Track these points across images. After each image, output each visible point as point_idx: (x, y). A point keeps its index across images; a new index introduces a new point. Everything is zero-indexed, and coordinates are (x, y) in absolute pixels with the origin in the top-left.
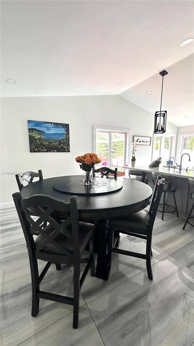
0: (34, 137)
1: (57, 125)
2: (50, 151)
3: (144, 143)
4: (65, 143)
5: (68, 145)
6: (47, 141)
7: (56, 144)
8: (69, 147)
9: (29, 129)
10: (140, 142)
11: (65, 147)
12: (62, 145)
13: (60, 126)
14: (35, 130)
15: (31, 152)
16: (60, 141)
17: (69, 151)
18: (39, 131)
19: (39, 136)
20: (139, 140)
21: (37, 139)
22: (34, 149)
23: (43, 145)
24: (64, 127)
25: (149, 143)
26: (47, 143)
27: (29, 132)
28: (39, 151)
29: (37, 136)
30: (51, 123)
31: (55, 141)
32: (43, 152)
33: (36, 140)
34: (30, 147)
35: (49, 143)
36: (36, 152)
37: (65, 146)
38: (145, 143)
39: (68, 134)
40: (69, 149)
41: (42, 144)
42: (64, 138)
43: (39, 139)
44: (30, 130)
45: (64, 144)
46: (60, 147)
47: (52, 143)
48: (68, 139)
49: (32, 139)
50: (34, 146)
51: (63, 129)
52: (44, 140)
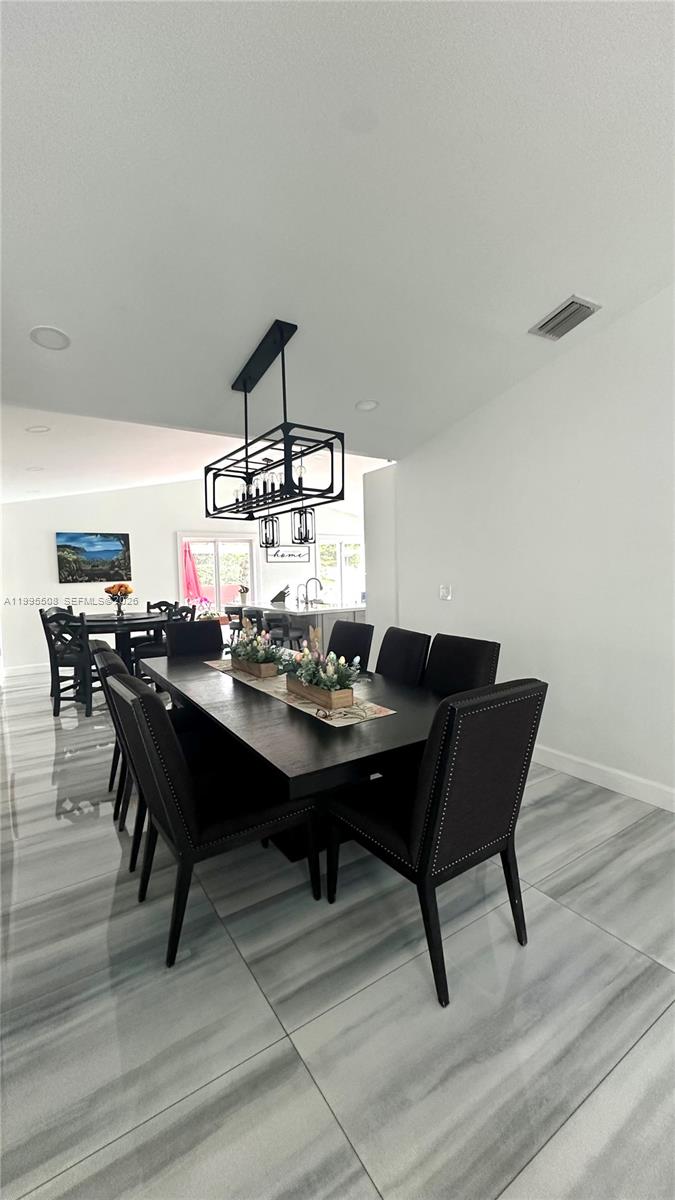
0: (66, 559)
1: (106, 537)
2: (95, 581)
3: (292, 559)
4: (123, 565)
5: (128, 568)
6: (88, 563)
7: (106, 567)
8: (130, 572)
9: (58, 547)
10: (282, 556)
11: (123, 573)
12: (116, 569)
13: (112, 538)
14: (69, 547)
15: (61, 582)
16: (113, 562)
17: (129, 579)
18: (74, 548)
19: (75, 557)
20: (280, 554)
22: (65, 578)
23: (82, 571)
24: (119, 540)
25: (306, 558)
26: (89, 567)
27: (58, 551)
28: (75, 581)
29: (72, 557)
30: (97, 534)
31: (104, 563)
32: (81, 582)
33: (69, 562)
34: (60, 574)
35: (93, 566)
36: (69, 582)
37: (122, 570)
38: (297, 559)
39: (128, 549)
40: (130, 574)
41: (79, 569)
42: (120, 558)
43: (75, 561)
44: (60, 548)
45: (120, 567)
46: (112, 572)
47: (98, 567)
48: (127, 559)
49: (62, 562)
50: (66, 573)
51: (118, 543)
52: (84, 562)
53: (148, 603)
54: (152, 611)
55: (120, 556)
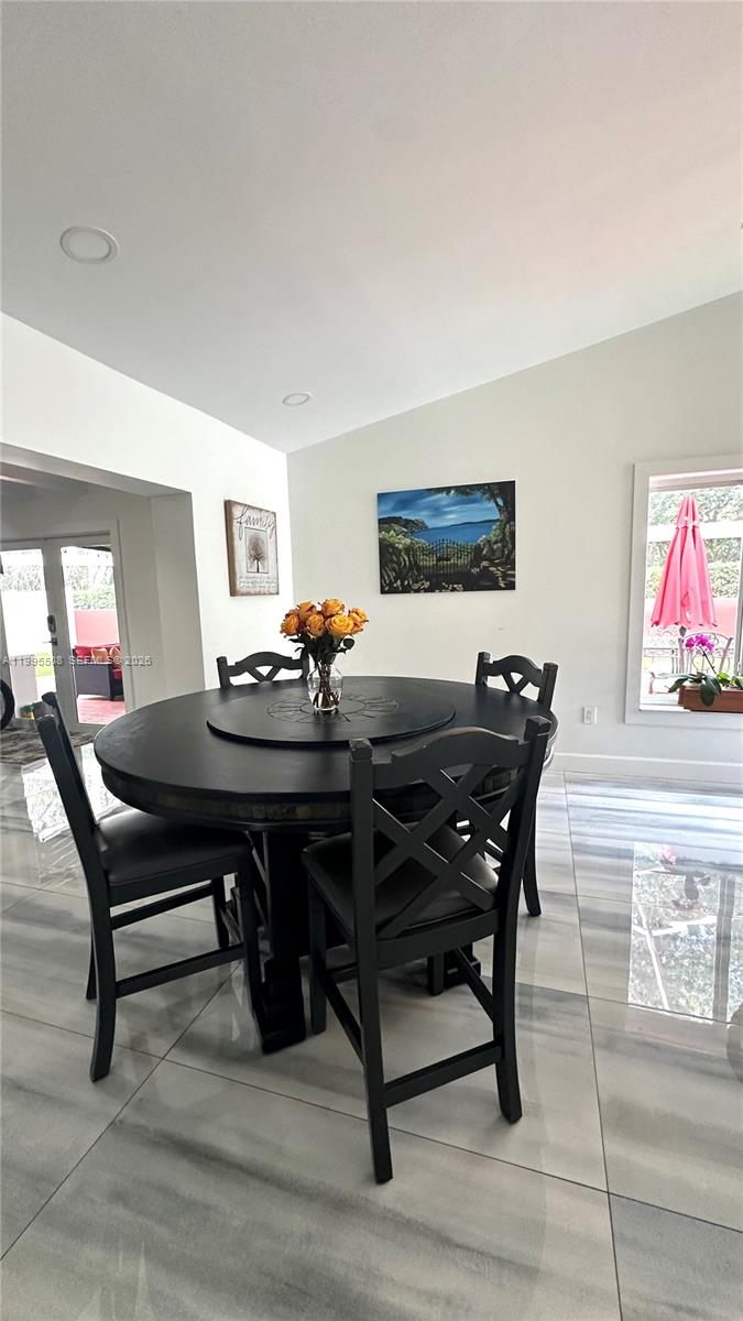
0: (392, 545)
1: (466, 492)
2: (442, 589)
4: (498, 554)
5: (509, 562)
6: (431, 552)
7: (464, 561)
8: (514, 569)
9: (381, 521)
11: (497, 571)
12: (485, 563)
13: (478, 494)
14: (397, 520)
15: (383, 592)
16: (478, 549)
17: (511, 586)
18: (407, 523)
19: (408, 541)
21: (400, 551)
22: (391, 584)
23: (419, 569)
24: (493, 497)
26: (430, 562)
27: (380, 530)
28: (406, 590)
29: (402, 541)
30: (448, 490)
31: (461, 551)
32: (417, 591)
33: (397, 552)
34: (382, 577)
35: (439, 560)
36: (397, 591)
37: (496, 565)
39: (511, 517)
40: (514, 576)
41: (415, 566)
42: (494, 539)
43: (408, 550)
44: (384, 523)
45: (491, 561)
46: (475, 570)
47: (448, 560)
48: (509, 540)
49: (386, 551)
50: (393, 574)
51: (492, 504)
52: (422, 549)
55: (494, 533)
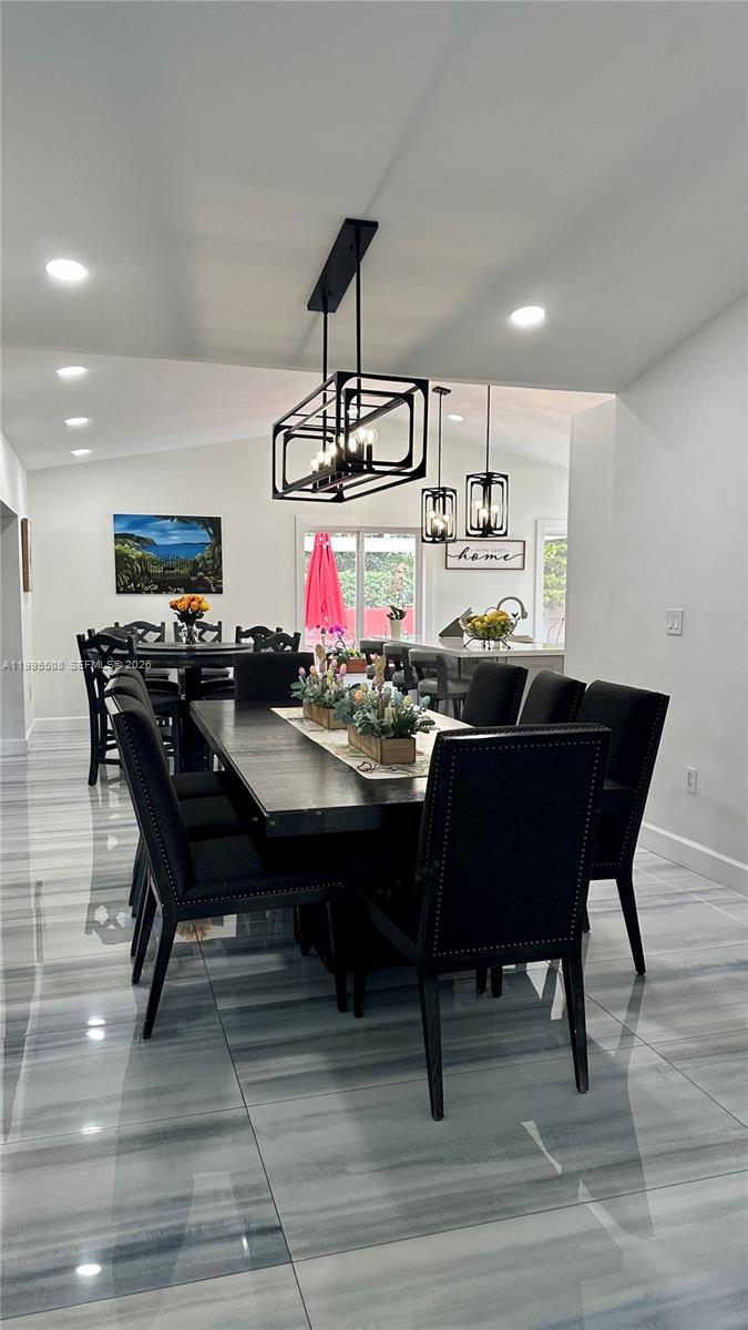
0: (126, 556)
1: (186, 522)
2: (168, 591)
4: (210, 567)
5: (218, 573)
6: (160, 563)
7: (185, 571)
8: (221, 578)
9: (115, 535)
10: (474, 557)
11: (210, 580)
12: (200, 574)
13: (195, 524)
14: (131, 537)
15: (118, 592)
16: (195, 563)
17: (220, 591)
18: (139, 539)
19: (140, 553)
21: (133, 560)
22: (125, 586)
23: (149, 575)
24: (206, 527)
25: (517, 562)
26: (160, 570)
27: (116, 543)
28: (138, 591)
29: (135, 553)
30: (172, 518)
31: (182, 564)
32: (148, 592)
33: (131, 561)
34: (117, 579)
35: (165, 569)
36: (129, 592)
37: (209, 576)
38: (502, 563)
39: (219, 542)
40: (221, 584)
41: (146, 573)
42: (207, 556)
43: (140, 560)
44: (119, 538)
45: (205, 572)
46: (193, 579)
47: (173, 569)
48: (217, 558)
49: (121, 560)
50: (127, 579)
51: (205, 532)
52: (152, 561)
53: (238, 628)
54: (243, 640)
55: (207, 553)
